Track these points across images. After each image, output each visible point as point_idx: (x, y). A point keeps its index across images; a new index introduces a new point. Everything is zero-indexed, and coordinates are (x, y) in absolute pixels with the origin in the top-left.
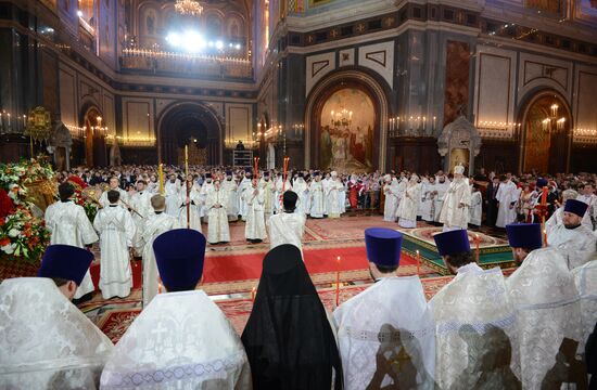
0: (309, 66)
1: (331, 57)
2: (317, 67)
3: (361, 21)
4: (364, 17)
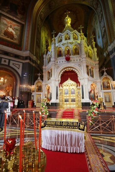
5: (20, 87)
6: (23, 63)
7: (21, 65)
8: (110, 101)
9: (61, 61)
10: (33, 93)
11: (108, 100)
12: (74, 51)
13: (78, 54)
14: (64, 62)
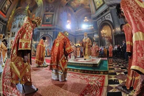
0: (98, 23)
1: (101, 20)
2: (99, 23)
3: (103, 11)
4: (104, 10)
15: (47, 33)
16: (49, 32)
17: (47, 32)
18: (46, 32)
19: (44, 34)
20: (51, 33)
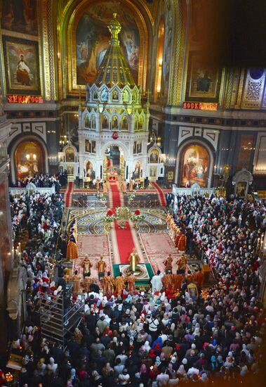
5: (49, 160)
6: (46, 122)
7: (44, 125)
8: (155, 176)
9: (107, 136)
10: (62, 163)
11: (153, 174)
12: (122, 123)
13: (127, 128)
14: (110, 138)
15: (200, 135)
16: (205, 131)
17: (200, 130)
18: (196, 130)
19: (191, 135)
20: (212, 136)
